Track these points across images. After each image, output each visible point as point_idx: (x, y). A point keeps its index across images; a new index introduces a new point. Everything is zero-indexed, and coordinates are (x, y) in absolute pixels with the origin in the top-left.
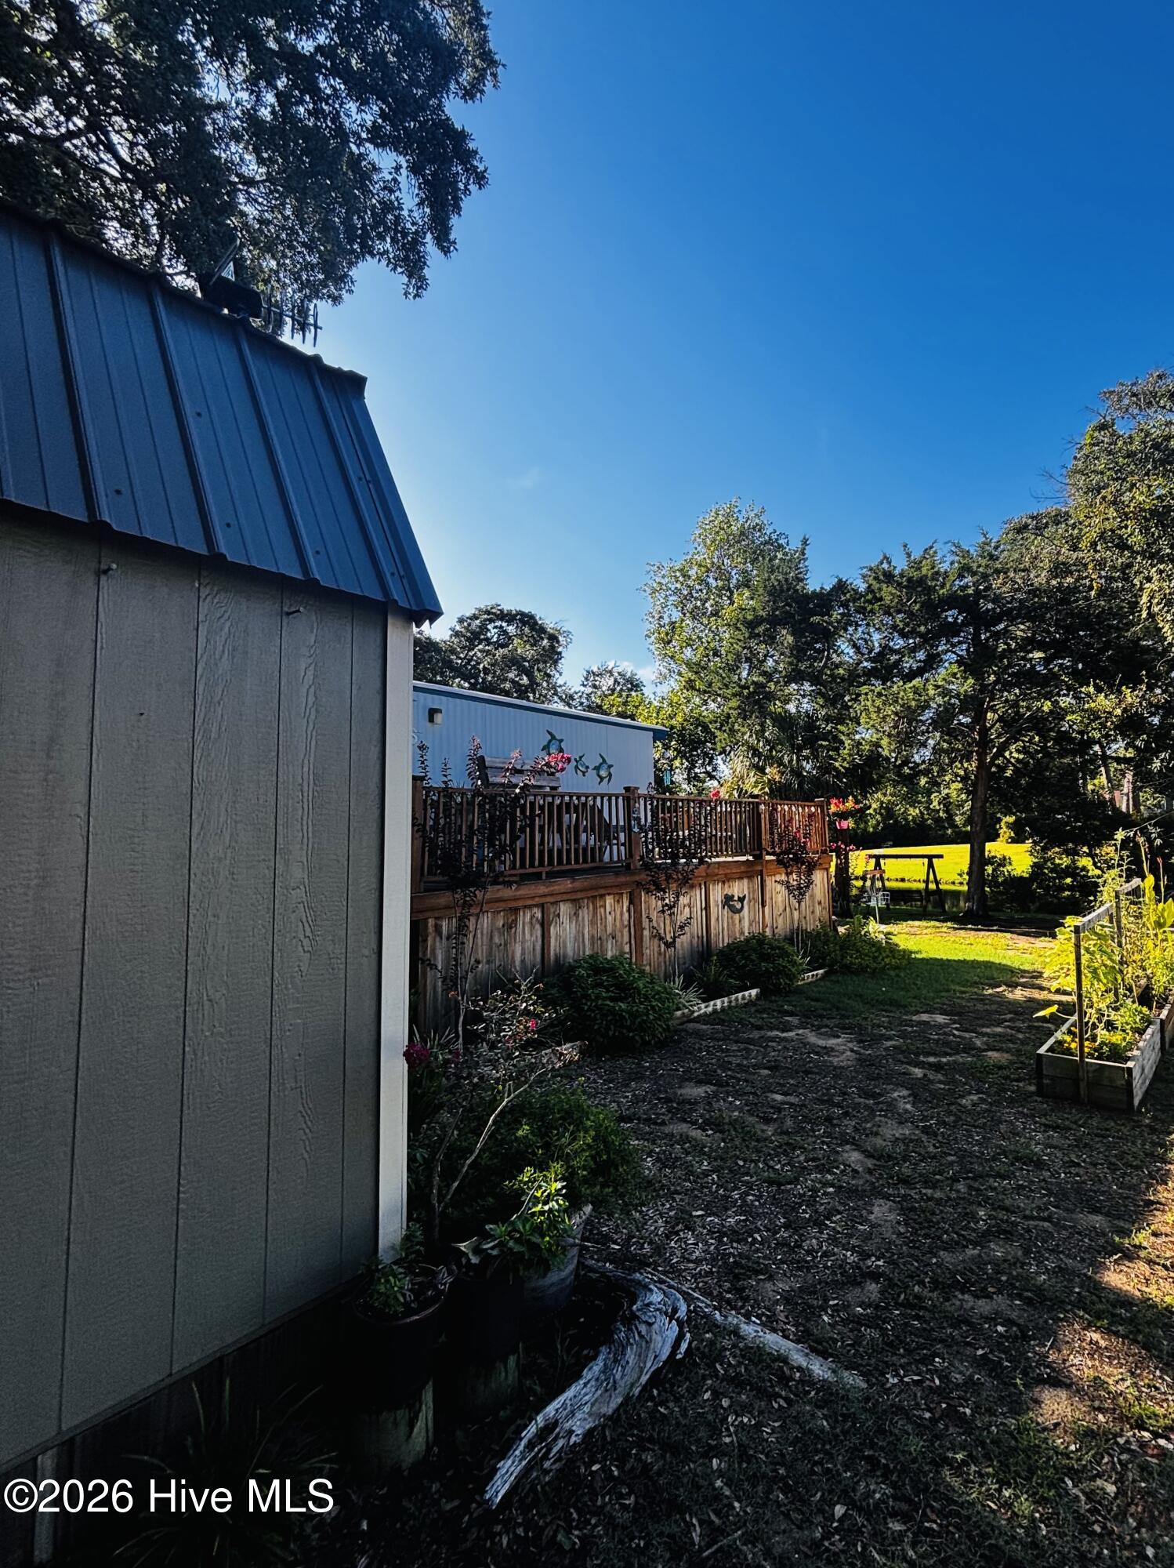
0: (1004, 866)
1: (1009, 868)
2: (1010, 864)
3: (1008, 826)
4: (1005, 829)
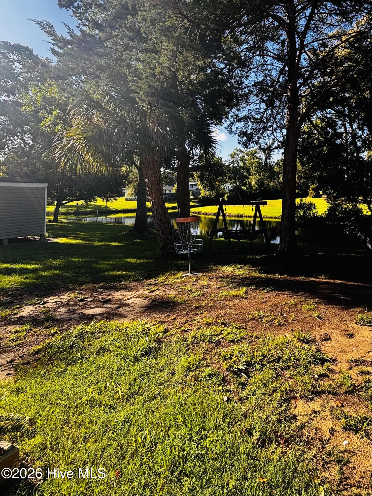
0: (311, 210)
1: (314, 211)
2: (315, 208)
3: (313, 189)
4: (311, 191)
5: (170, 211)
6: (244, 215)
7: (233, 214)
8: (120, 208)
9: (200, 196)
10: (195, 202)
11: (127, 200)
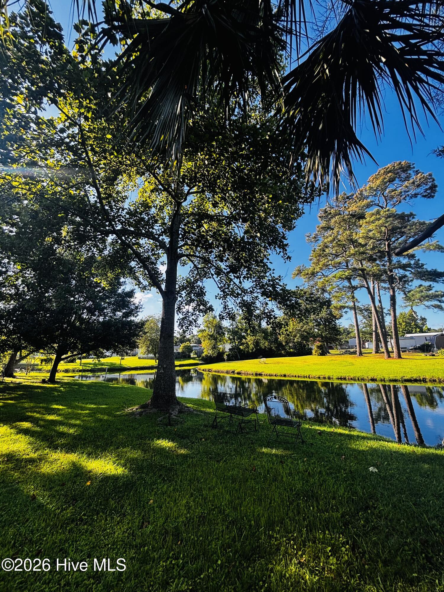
5: (177, 368)
6: (263, 373)
7: (250, 372)
8: (133, 366)
9: (204, 355)
10: (200, 360)
11: (139, 358)
